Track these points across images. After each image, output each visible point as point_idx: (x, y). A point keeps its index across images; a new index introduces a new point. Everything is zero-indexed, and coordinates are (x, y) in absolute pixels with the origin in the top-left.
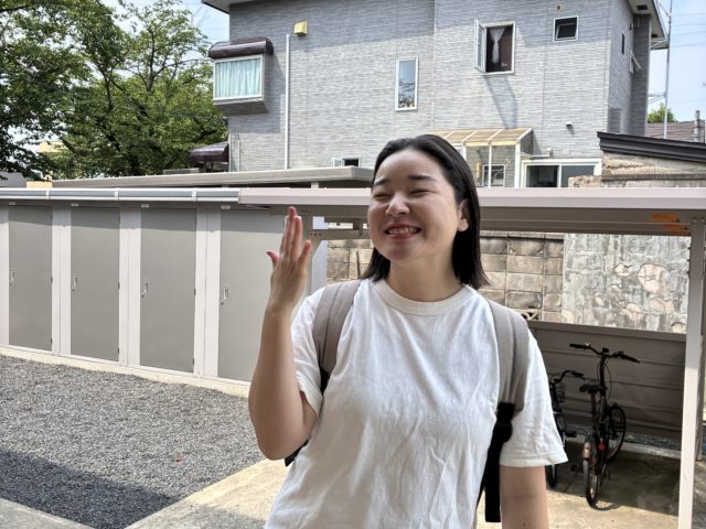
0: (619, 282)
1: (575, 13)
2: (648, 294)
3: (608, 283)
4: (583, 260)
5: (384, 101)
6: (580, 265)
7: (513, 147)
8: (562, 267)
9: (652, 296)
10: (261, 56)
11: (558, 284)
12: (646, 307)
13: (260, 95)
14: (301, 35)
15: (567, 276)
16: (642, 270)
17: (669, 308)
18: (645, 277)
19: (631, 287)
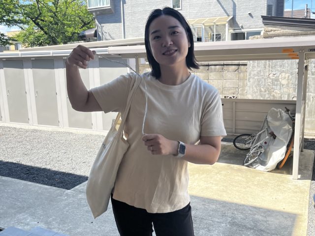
0: (271, 81)
2: (283, 85)
7: (225, 25)
9: (284, 86)
11: (245, 83)
12: (282, 91)
13: (109, 5)
15: (249, 80)
16: (280, 76)
17: (291, 90)
18: (282, 78)
19: (276, 83)
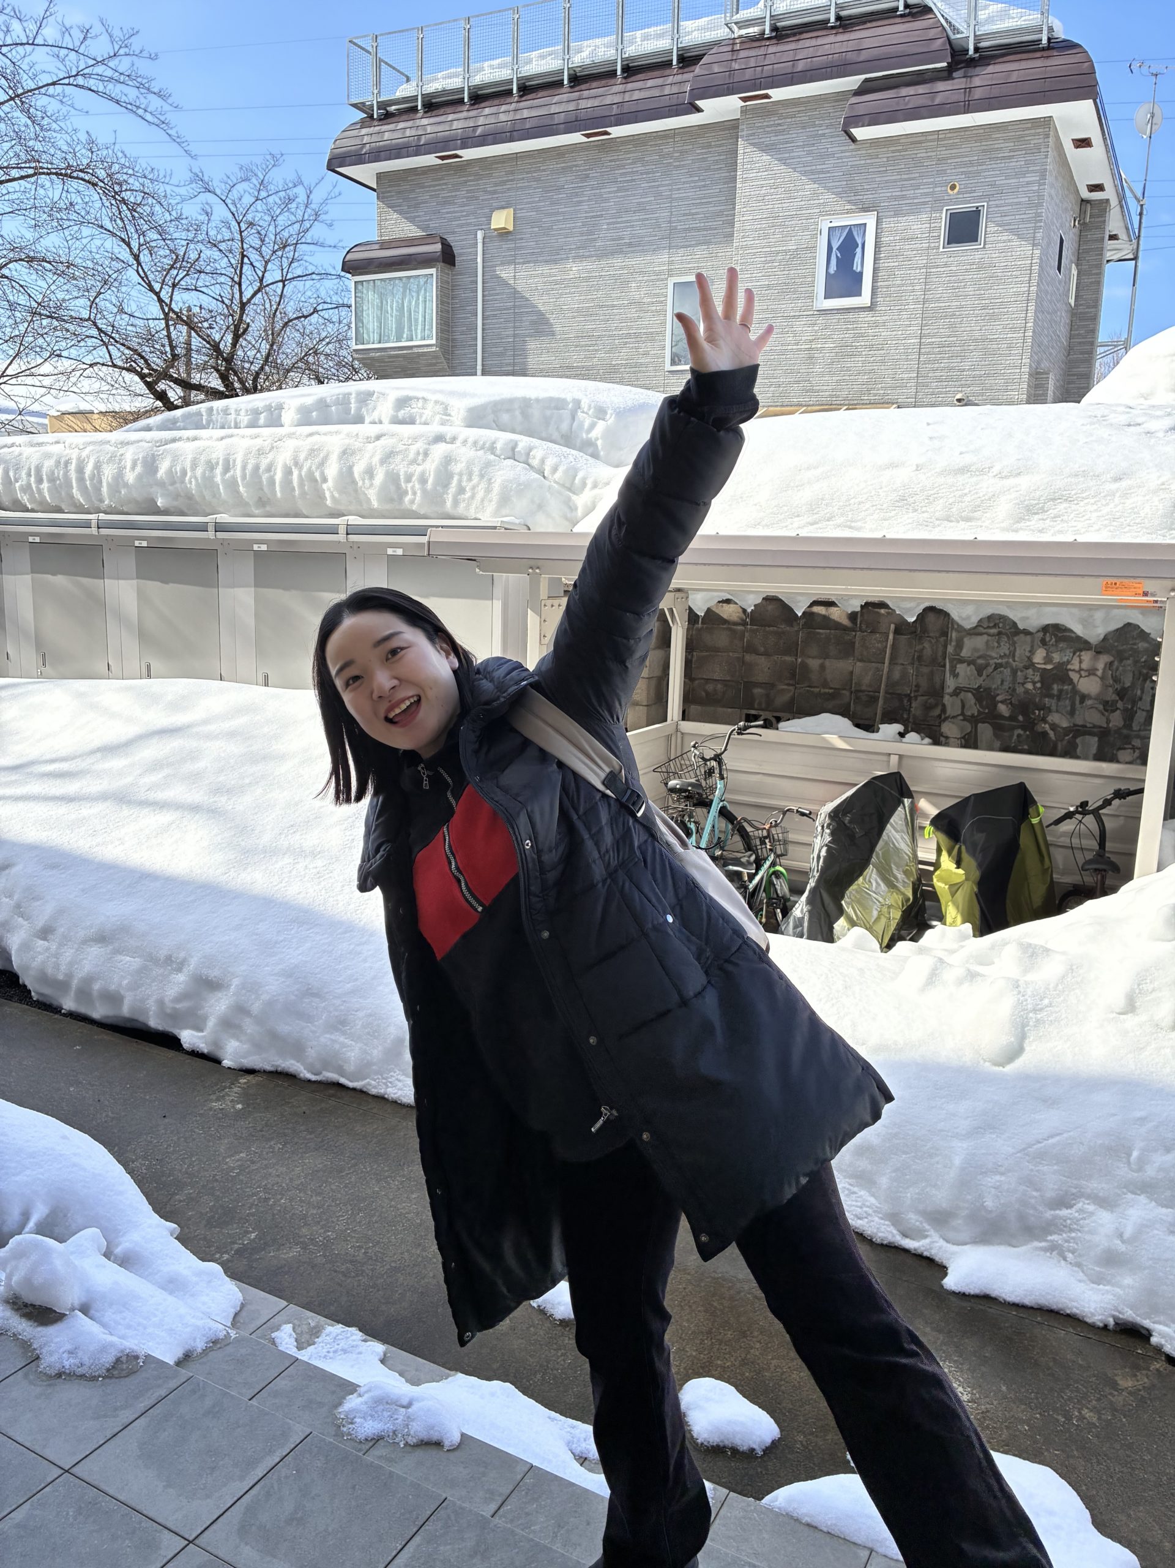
0: (1037, 679)
1: (980, 198)
2: (1084, 698)
3: (1020, 679)
4: (979, 642)
5: (646, 354)
6: (975, 650)
8: (945, 653)
9: (1089, 702)
10: (433, 271)
11: (937, 680)
12: (1079, 722)
13: (433, 342)
14: (503, 234)
15: (953, 667)
16: (1076, 660)
17: (1116, 720)
18: (1081, 669)
19: (1055, 687)
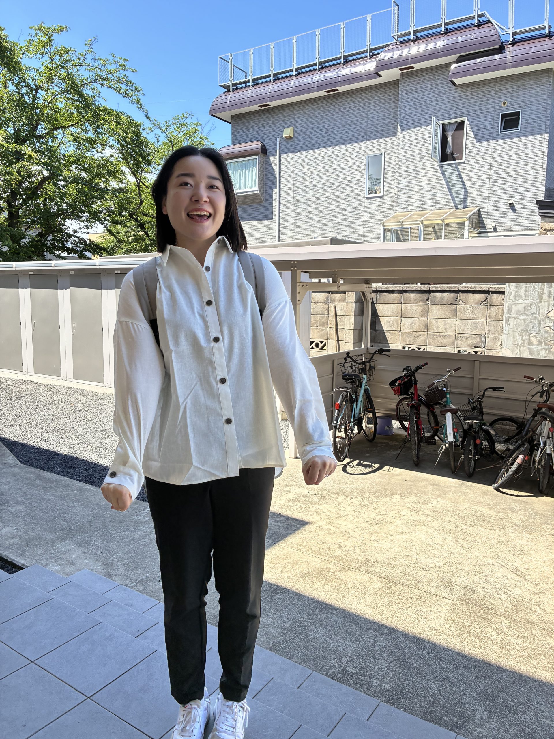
0: (551, 324)
1: (519, 108)
3: (542, 325)
4: (521, 307)
5: (356, 190)
6: (518, 312)
7: (463, 224)
8: (502, 313)
10: (257, 157)
11: (499, 327)
13: (256, 188)
14: (289, 139)
15: (507, 321)
